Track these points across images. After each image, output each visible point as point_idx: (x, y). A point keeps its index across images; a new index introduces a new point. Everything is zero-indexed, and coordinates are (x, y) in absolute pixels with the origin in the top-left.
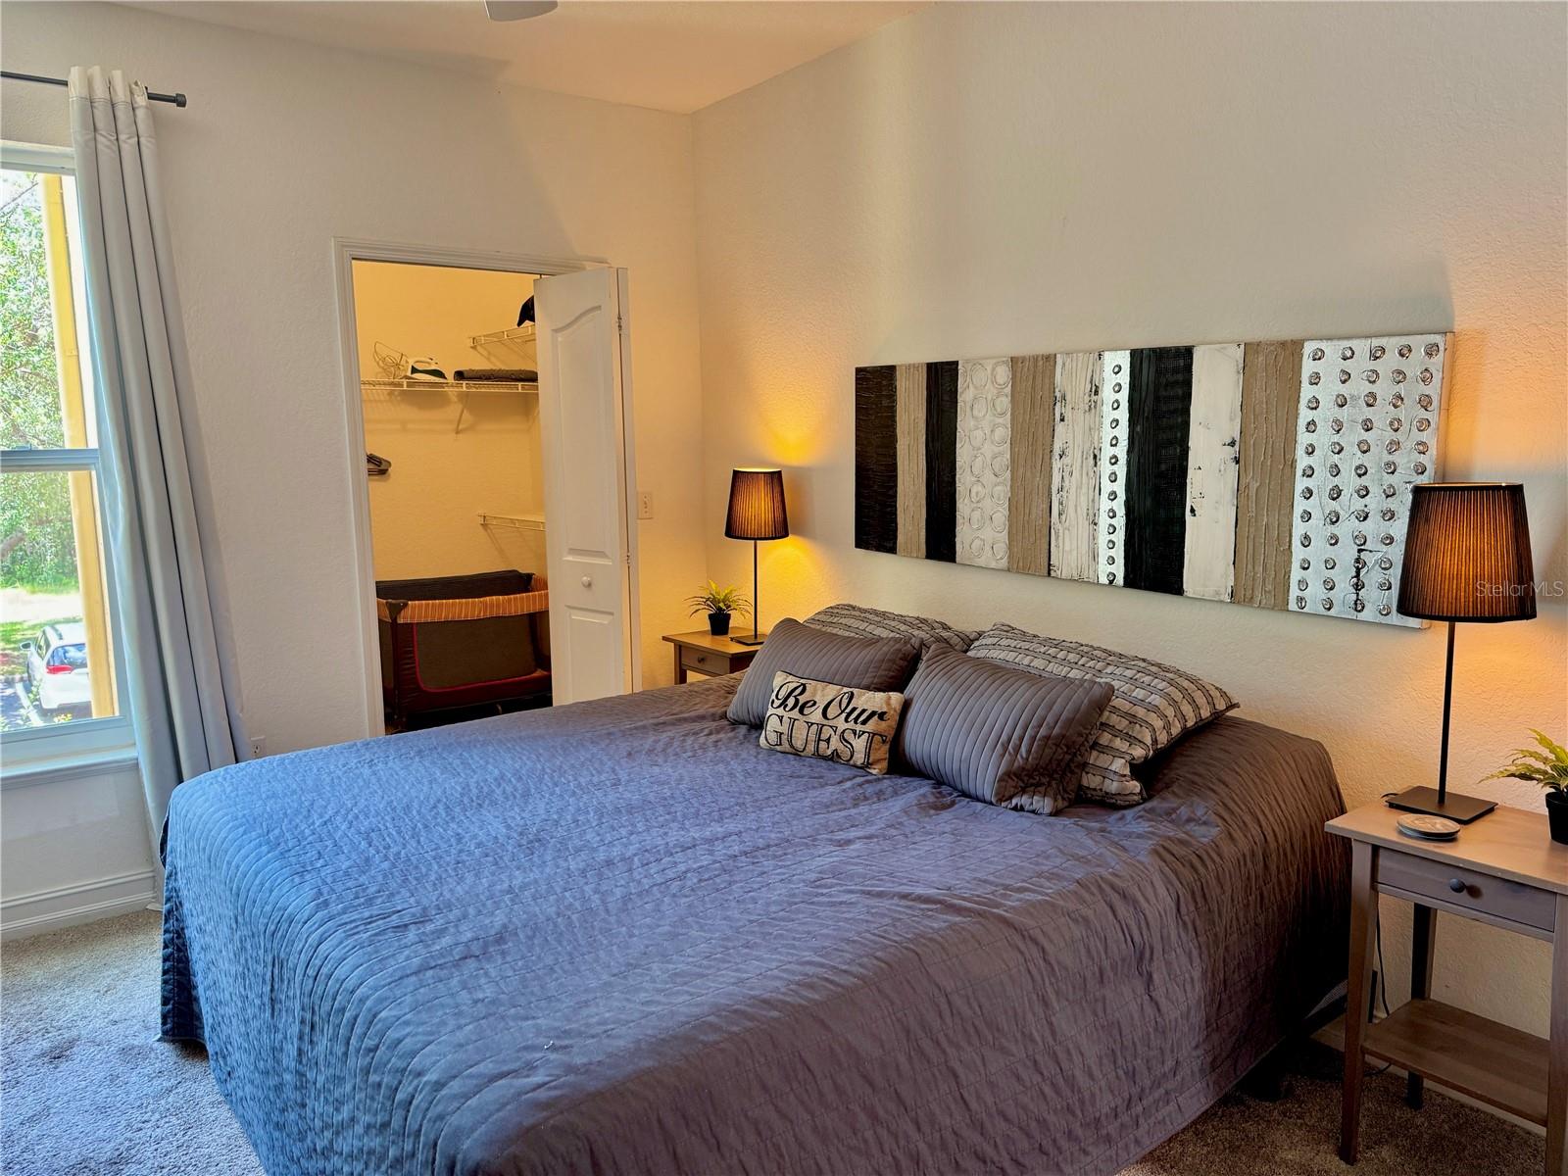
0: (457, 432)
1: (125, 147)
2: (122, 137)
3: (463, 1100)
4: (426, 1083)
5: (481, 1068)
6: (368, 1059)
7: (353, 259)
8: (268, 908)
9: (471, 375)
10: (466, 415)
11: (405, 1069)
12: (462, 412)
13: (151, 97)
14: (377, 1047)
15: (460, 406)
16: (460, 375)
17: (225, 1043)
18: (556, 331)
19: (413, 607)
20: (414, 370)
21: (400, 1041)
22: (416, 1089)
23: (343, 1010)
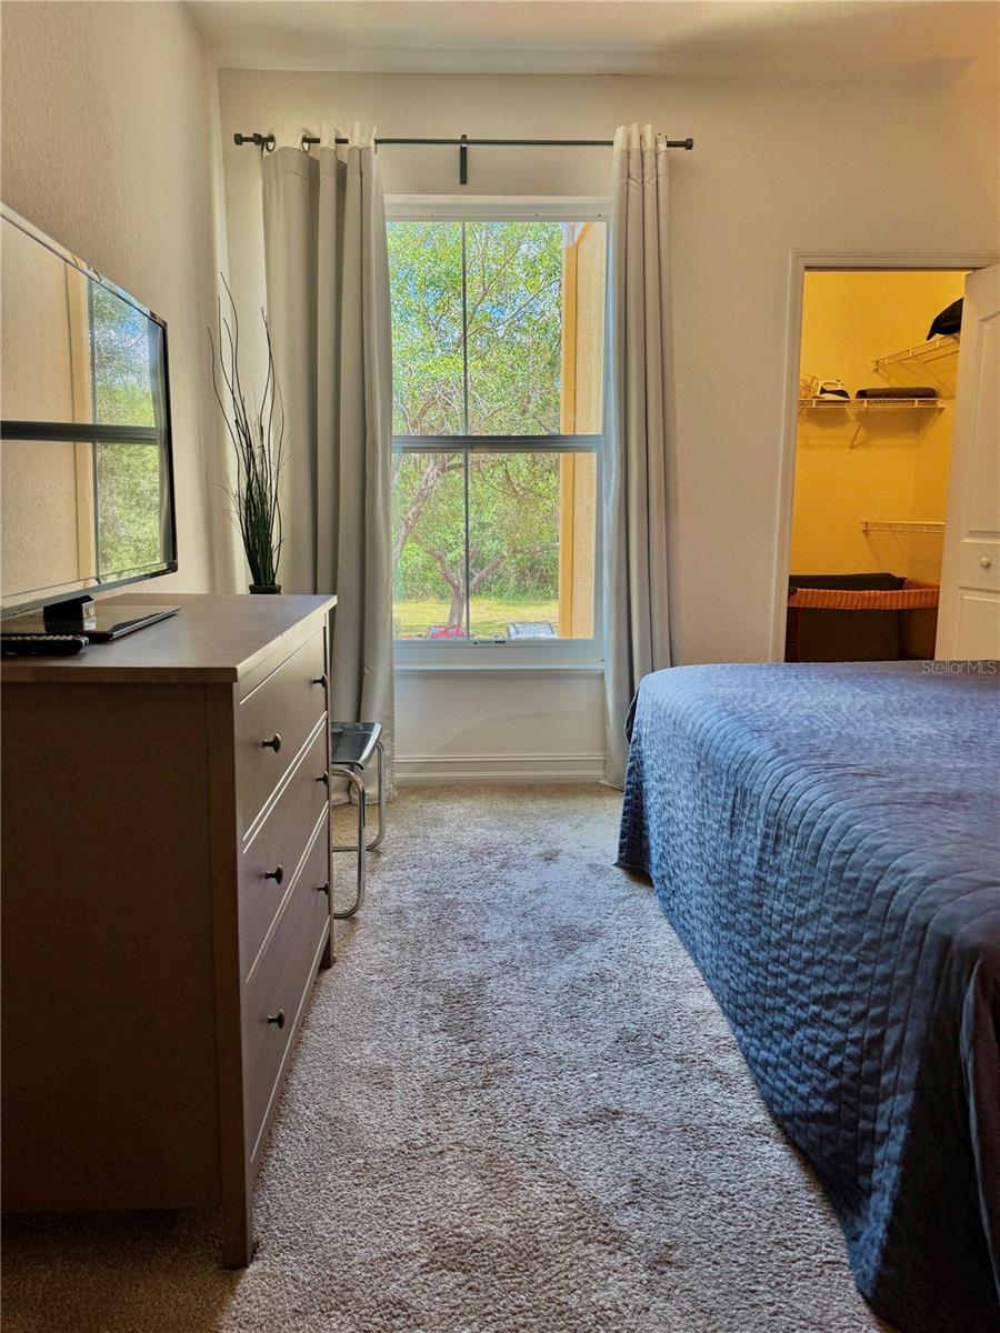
0: (852, 447)
1: (648, 186)
2: (646, 178)
3: (955, 895)
4: (912, 878)
5: (972, 875)
6: (842, 860)
7: (808, 268)
8: (732, 753)
9: (872, 393)
10: (862, 432)
11: (887, 867)
12: (858, 431)
13: (670, 144)
14: (853, 850)
15: (856, 425)
16: (862, 394)
17: (673, 868)
18: (983, 320)
19: (801, 592)
20: (823, 391)
21: (879, 846)
22: (900, 883)
23: (812, 824)
